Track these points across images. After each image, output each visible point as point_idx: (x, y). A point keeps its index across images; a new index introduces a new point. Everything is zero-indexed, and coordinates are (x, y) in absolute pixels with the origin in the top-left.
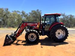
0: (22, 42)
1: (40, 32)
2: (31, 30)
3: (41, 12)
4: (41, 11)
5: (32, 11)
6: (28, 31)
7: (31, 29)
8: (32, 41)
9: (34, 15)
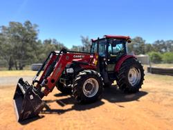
3: (36, 29)
4: (36, 26)
5: (12, 23)
9: (17, 34)
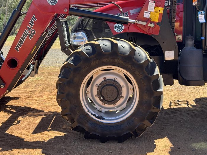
0: (39, 129)
1: (170, 55)
2: (104, 44)
6: (76, 47)
7: (99, 37)
8: (107, 121)
